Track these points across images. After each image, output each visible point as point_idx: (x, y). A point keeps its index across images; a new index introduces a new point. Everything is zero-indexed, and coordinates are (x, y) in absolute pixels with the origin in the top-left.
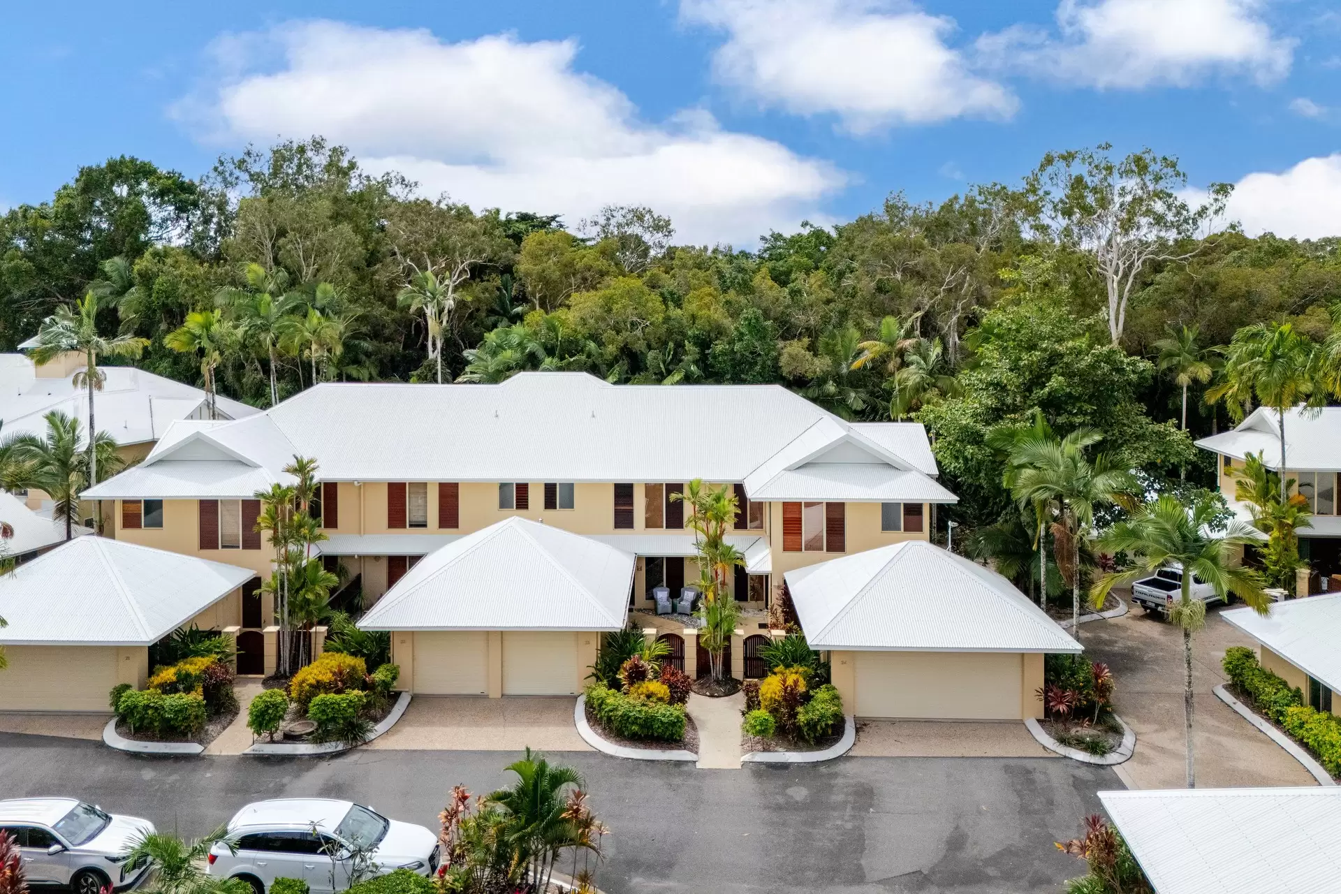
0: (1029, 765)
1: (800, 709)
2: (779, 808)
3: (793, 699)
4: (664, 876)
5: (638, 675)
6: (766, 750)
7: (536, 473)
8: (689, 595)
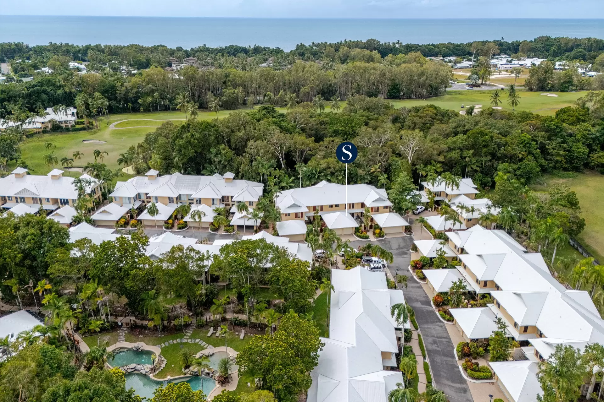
1: (380, 234)
6: (377, 238)
7: (334, 203)
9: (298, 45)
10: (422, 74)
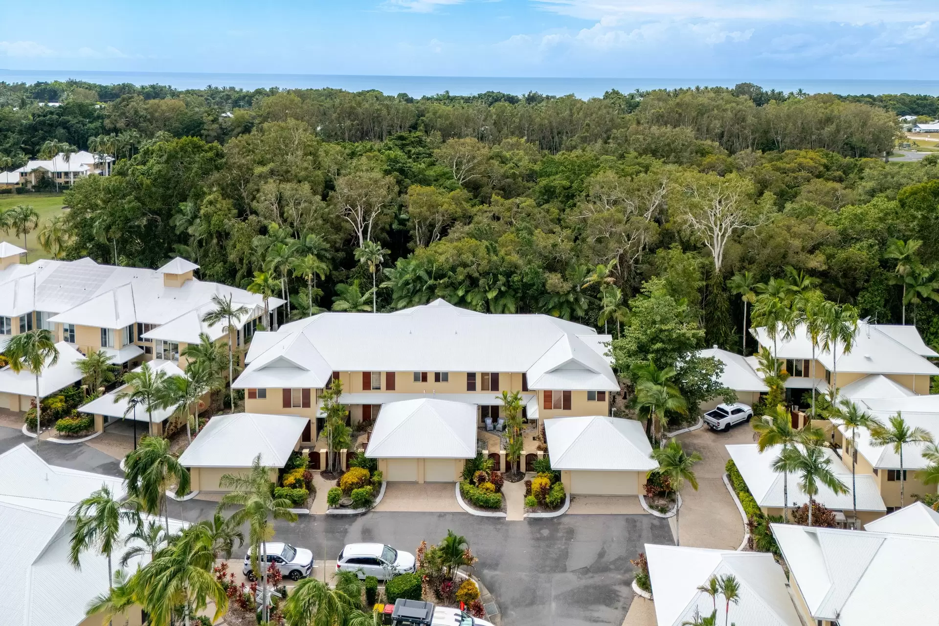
0: (636, 518)
1: (547, 496)
2: (538, 539)
3: (544, 491)
4: (495, 570)
5: (482, 479)
6: (534, 512)
7: (431, 368)
8: (501, 422)
9: (607, 92)
10: (829, 120)
